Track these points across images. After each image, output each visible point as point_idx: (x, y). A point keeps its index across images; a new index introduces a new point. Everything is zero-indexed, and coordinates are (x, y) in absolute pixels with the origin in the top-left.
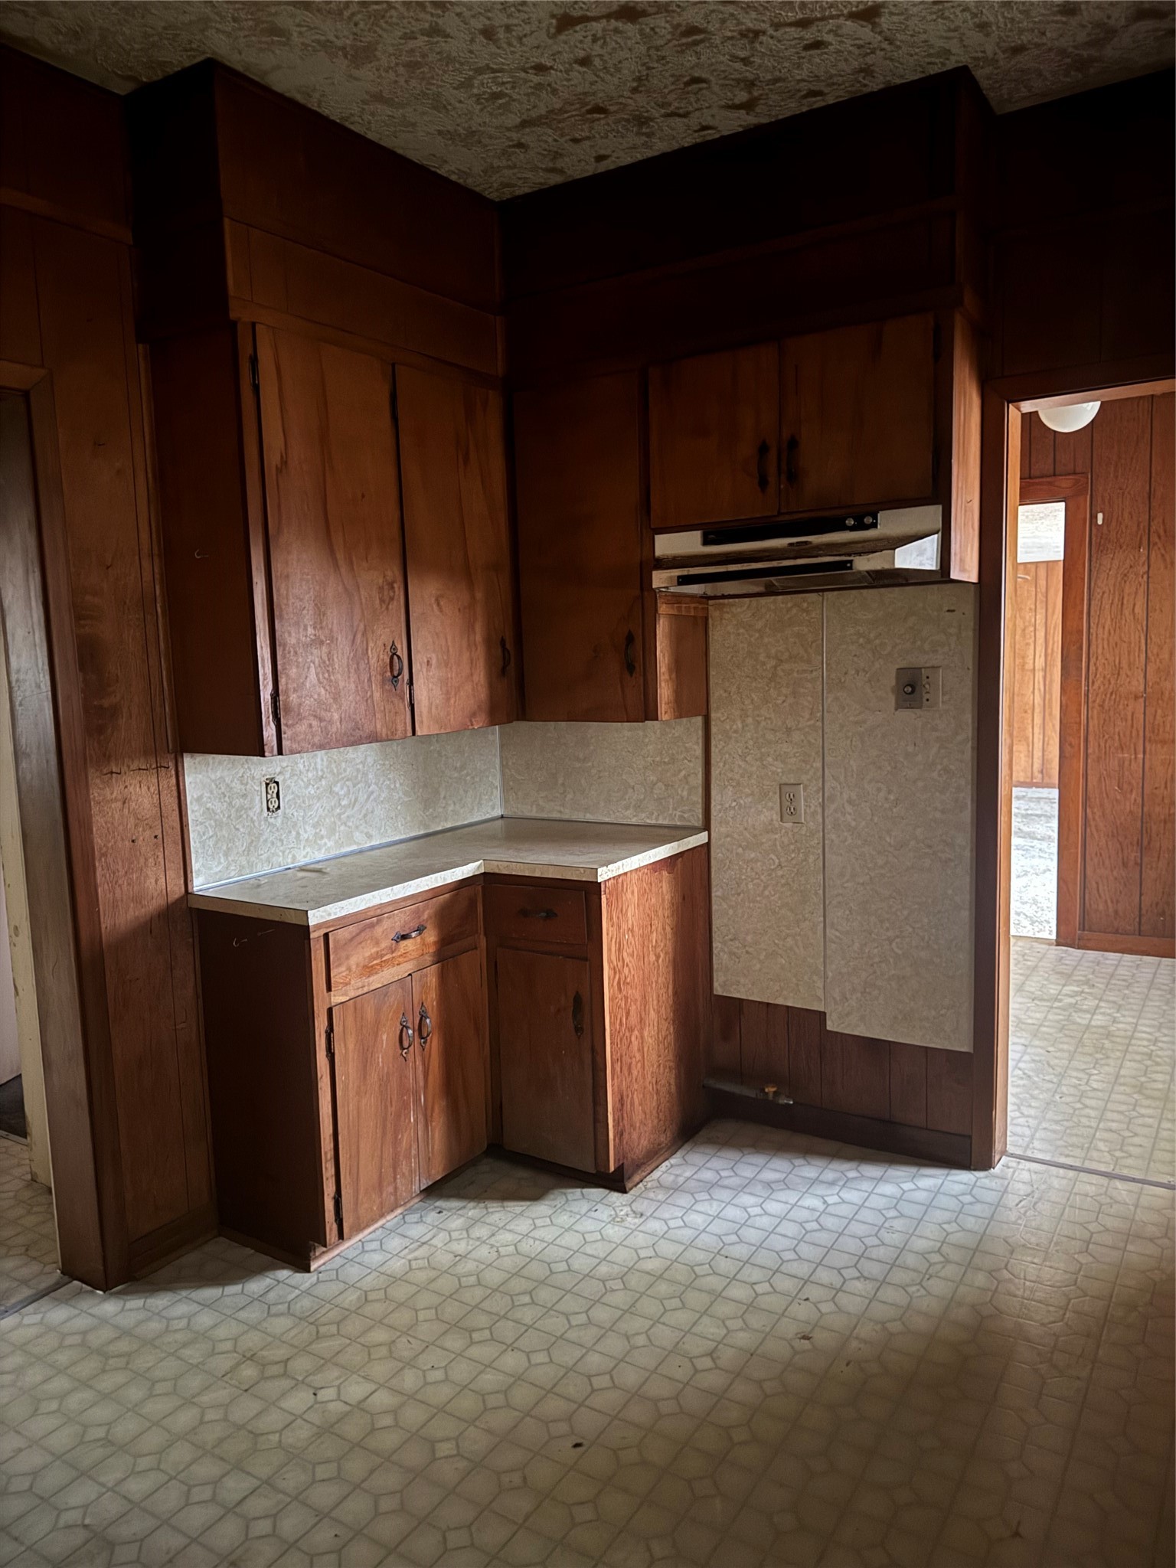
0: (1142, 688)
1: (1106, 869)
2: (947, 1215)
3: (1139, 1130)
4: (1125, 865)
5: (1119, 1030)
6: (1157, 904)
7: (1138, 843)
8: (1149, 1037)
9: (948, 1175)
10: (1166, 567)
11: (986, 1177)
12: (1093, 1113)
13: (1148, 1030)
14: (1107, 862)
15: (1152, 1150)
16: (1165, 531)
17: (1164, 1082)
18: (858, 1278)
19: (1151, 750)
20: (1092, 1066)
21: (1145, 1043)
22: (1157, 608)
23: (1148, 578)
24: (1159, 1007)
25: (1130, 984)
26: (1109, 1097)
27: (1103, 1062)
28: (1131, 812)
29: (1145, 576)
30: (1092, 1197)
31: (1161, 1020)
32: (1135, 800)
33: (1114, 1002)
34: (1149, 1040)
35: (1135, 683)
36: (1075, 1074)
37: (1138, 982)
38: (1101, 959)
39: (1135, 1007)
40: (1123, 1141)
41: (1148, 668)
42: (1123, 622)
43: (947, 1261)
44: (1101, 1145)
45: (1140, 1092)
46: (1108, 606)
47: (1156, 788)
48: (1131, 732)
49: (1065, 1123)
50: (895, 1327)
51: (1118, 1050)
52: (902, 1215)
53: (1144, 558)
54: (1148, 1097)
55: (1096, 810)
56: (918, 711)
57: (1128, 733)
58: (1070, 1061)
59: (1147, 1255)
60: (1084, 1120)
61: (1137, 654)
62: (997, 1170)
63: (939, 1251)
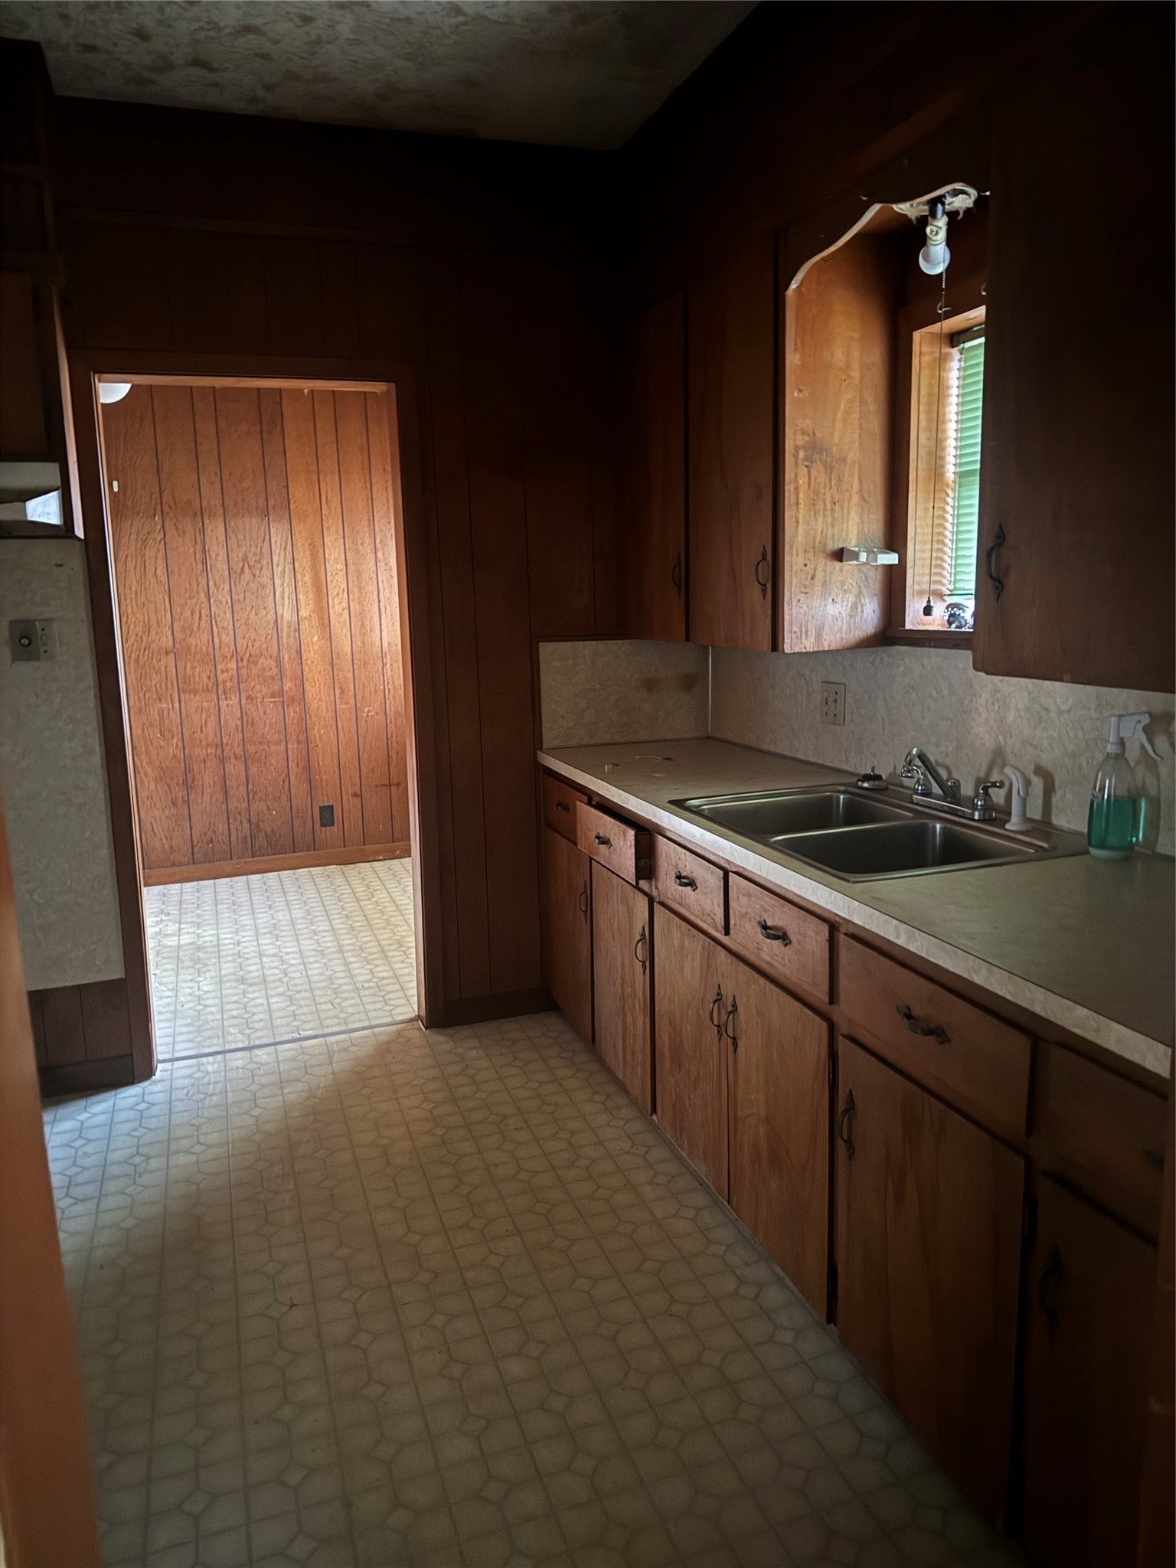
0: (171, 644)
1: (158, 810)
2: (130, 1126)
3: (255, 1010)
4: (174, 804)
5: (205, 942)
6: (205, 834)
7: (183, 783)
8: (231, 941)
9: (116, 1095)
10: (179, 536)
11: (151, 1084)
12: (214, 1009)
13: (229, 936)
14: (158, 805)
15: (271, 1021)
16: (175, 503)
17: (258, 971)
18: (74, 1204)
19: (185, 699)
20: (197, 975)
21: (231, 946)
22: (176, 571)
23: (165, 543)
24: (229, 917)
25: (198, 905)
26: (221, 994)
27: (204, 970)
28: (174, 756)
29: (162, 543)
30: (242, 1068)
31: (236, 927)
32: (177, 745)
33: (192, 922)
34: (233, 944)
35: (164, 639)
36: (185, 985)
37: (204, 902)
38: (166, 891)
39: (211, 922)
40: (247, 1021)
41: (174, 626)
42: (148, 583)
43: (148, 1158)
44: (231, 1030)
45: (243, 983)
46: (132, 569)
47: (194, 733)
48: (166, 683)
49: (196, 1024)
50: (129, 1223)
51: (213, 957)
52: (90, 1141)
53: (159, 527)
54: (251, 985)
55: (142, 757)
56: (36, 664)
57: (164, 685)
58: (177, 977)
59: (299, 1091)
60: (210, 1017)
61: (163, 613)
62: (158, 1074)
63: (138, 1153)
